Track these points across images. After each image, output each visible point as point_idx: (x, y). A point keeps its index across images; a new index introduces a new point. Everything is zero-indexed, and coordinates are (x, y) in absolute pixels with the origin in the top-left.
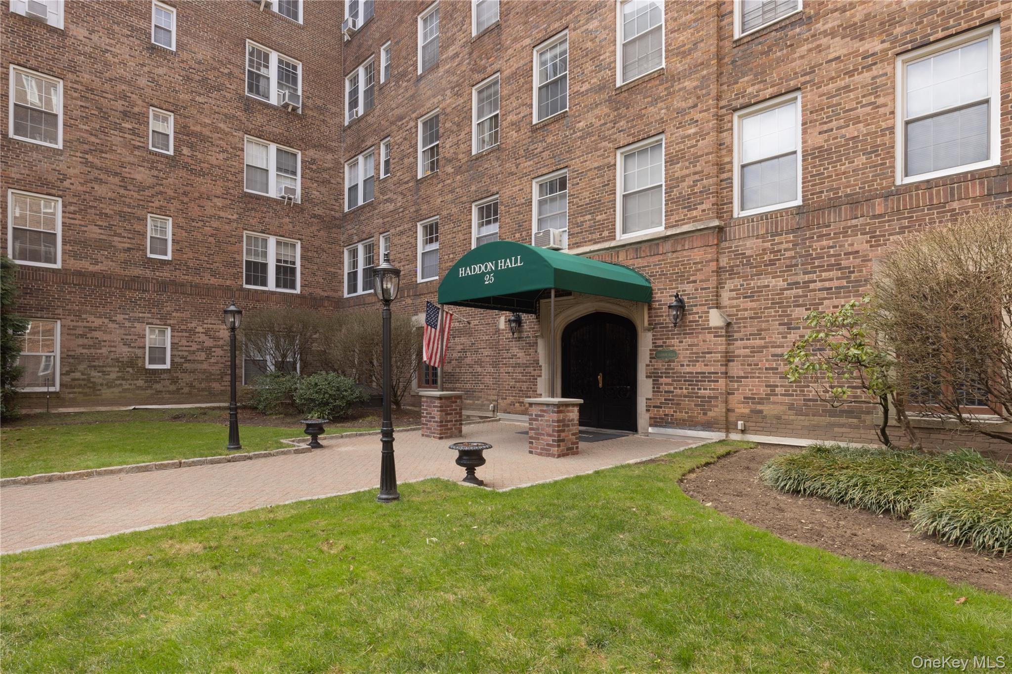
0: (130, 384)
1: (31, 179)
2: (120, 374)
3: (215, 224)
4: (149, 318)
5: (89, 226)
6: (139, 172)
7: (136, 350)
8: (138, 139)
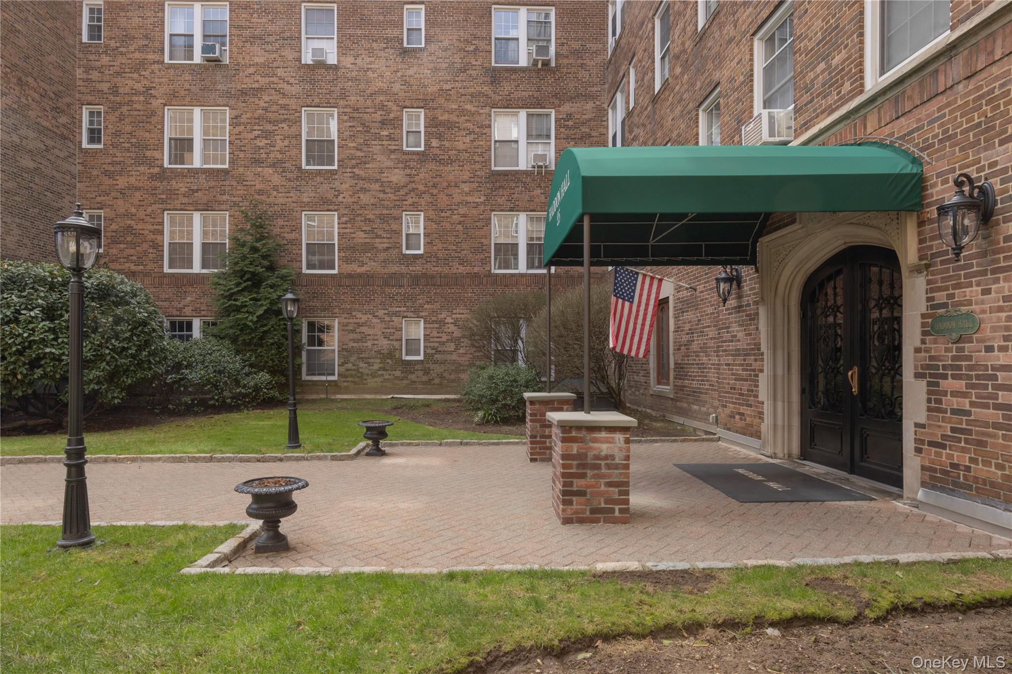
0: (390, 375)
1: (316, 200)
2: (381, 365)
3: (463, 210)
4: (405, 311)
5: (357, 233)
6: (395, 175)
7: (394, 343)
8: (394, 143)
